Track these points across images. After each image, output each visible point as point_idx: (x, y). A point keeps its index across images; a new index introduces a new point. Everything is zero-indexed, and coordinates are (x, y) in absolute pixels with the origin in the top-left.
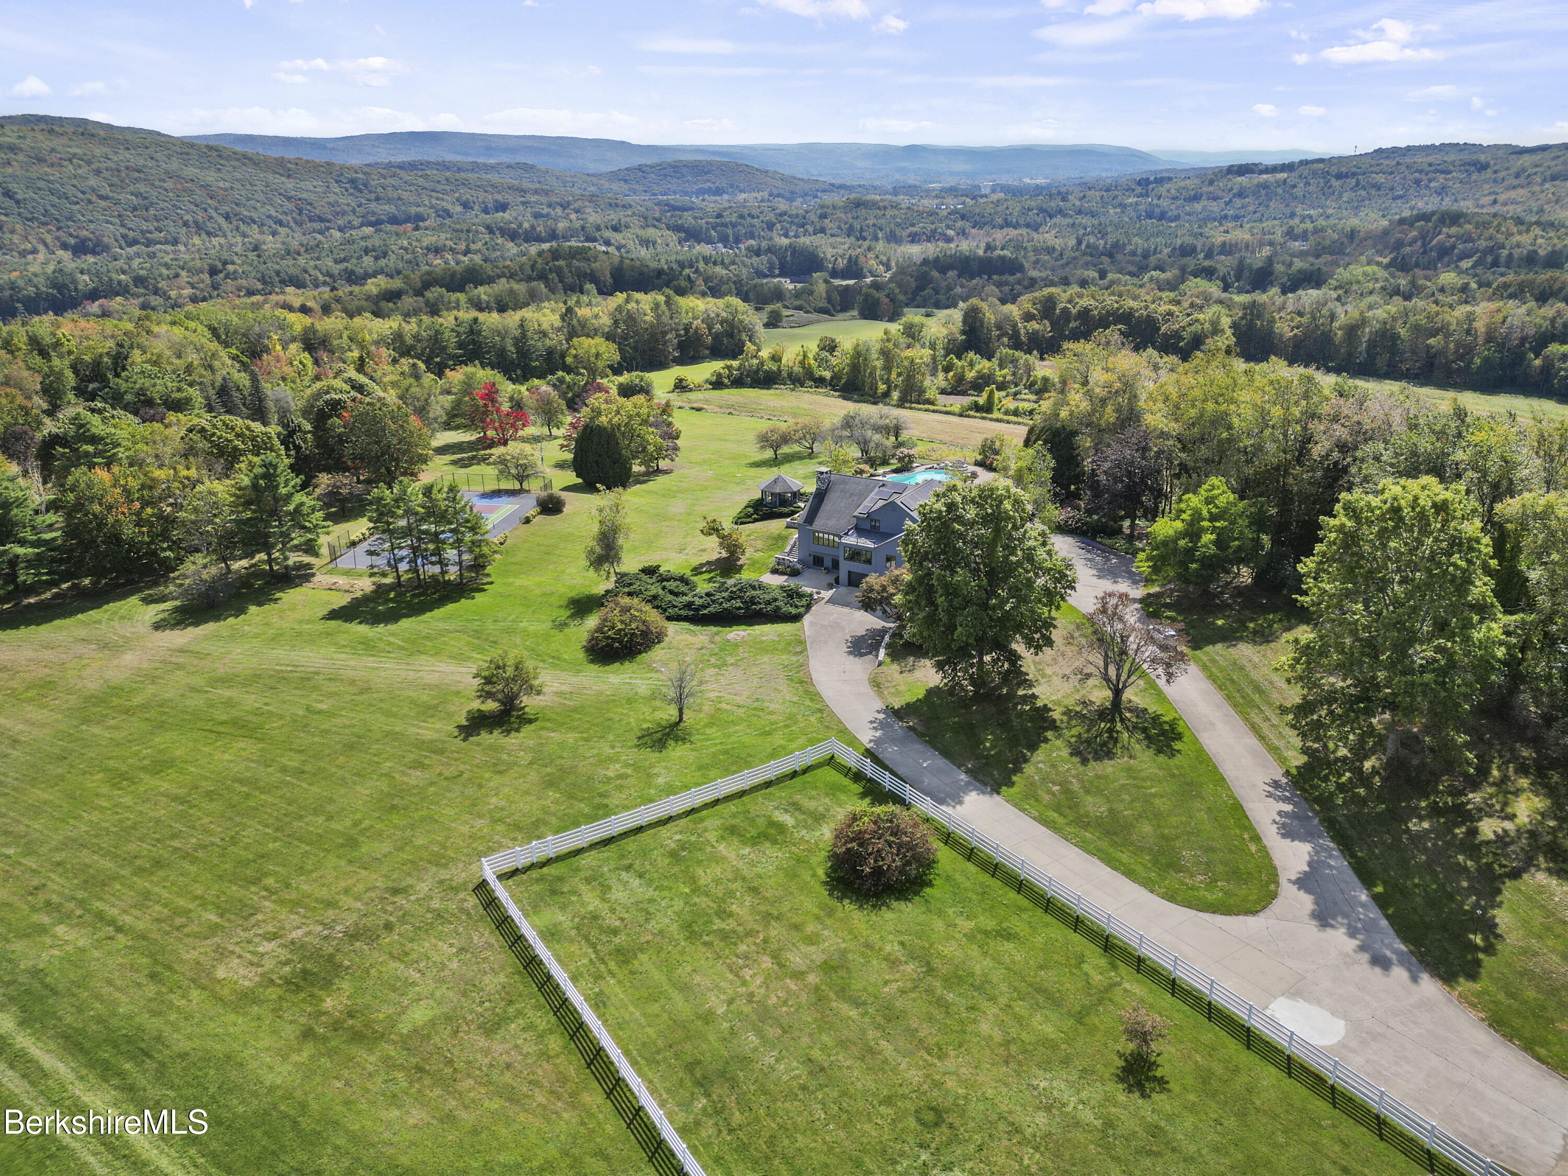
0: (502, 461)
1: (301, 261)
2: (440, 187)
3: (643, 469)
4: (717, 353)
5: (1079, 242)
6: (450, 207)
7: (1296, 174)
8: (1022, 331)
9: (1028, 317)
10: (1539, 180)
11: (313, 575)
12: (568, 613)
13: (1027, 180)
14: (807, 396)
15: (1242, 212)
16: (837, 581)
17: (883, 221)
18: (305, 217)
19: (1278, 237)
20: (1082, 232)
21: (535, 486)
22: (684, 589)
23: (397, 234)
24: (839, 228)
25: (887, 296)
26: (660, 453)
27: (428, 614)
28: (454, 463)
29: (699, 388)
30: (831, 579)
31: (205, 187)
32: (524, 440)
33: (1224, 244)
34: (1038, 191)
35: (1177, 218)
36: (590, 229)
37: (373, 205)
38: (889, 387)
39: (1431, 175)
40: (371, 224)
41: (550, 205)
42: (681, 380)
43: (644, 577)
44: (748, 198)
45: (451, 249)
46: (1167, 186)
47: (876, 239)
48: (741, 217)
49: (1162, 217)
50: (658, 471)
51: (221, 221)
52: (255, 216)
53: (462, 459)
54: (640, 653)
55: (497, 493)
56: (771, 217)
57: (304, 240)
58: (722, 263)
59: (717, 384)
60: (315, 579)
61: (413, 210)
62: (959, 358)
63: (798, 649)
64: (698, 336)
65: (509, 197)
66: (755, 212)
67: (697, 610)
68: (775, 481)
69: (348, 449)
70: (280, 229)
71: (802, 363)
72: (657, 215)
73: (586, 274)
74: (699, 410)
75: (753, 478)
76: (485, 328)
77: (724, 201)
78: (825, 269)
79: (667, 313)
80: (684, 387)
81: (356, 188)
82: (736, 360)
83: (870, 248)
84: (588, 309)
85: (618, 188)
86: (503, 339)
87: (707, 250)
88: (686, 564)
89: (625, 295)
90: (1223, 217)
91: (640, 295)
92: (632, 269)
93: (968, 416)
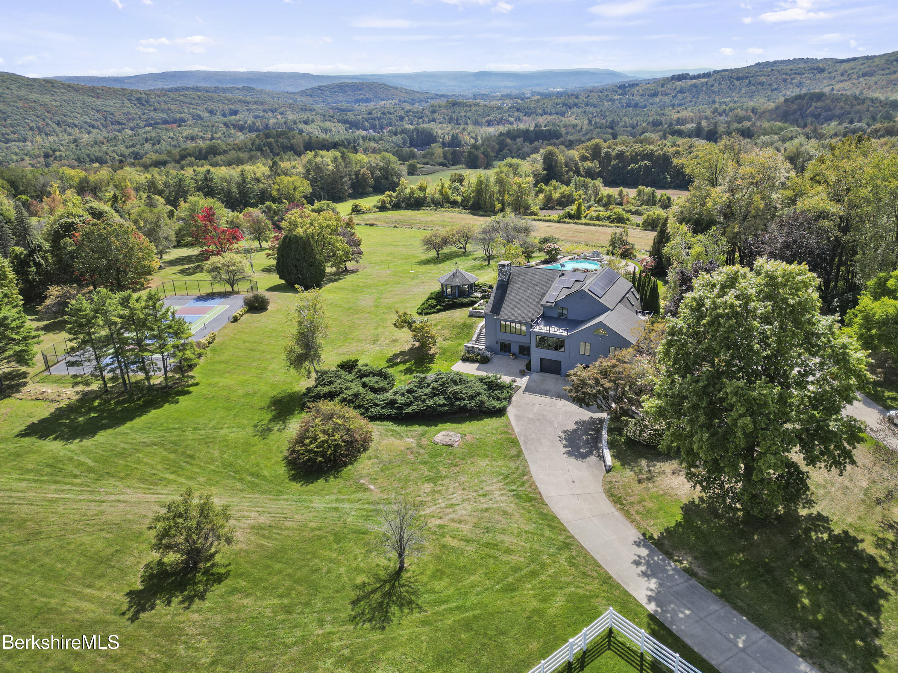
0: (215, 269)
1: (104, 148)
2: (194, 102)
3: (334, 270)
4: (378, 190)
5: (590, 121)
6: (201, 113)
7: (712, 78)
8: (581, 168)
9: (584, 159)
10: (855, 76)
11: (25, 384)
12: (270, 416)
13: (552, 89)
14: (446, 214)
15: (683, 102)
16: (529, 367)
17: (470, 114)
18: (108, 122)
19: (708, 113)
20: (591, 116)
21: (243, 287)
22: (383, 384)
23: (167, 130)
24: (444, 118)
25: (483, 153)
26: (347, 256)
27: (128, 424)
28: (181, 272)
29: (369, 211)
30: (521, 364)
31: (44, 105)
32: (238, 252)
33: (679, 119)
34: (559, 95)
35: (645, 106)
36: (289, 123)
37: (152, 113)
38: (504, 206)
39: (793, 76)
40: (150, 125)
41: (264, 111)
42: (356, 206)
43: (342, 372)
44: (388, 104)
45: (202, 137)
46: (637, 88)
47: (466, 123)
48: (384, 113)
49: (636, 106)
50: (346, 271)
51: (55, 126)
52: (76, 122)
53: (189, 269)
54: (345, 465)
55: (211, 296)
56: (401, 113)
57: (107, 135)
58: (374, 140)
59: (382, 208)
60: (25, 389)
61: (178, 116)
62: (547, 184)
63: (514, 451)
64: (364, 179)
65: (239, 107)
66: (392, 110)
67: (400, 408)
68: (454, 275)
69: (78, 265)
70: (93, 130)
71: (441, 191)
72: (331, 114)
73: (287, 147)
74: (372, 225)
75: (424, 274)
76: (215, 177)
77: (372, 105)
78: (439, 142)
79: (343, 164)
80: (359, 211)
81: (141, 103)
82: (394, 191)
83: (464, 129)
84: (288, 163)
85: (306, 100)
86: (229, 184)
87: (364, 133)
88: (381, 355)
89: (313, 153)
90: (674, 104)
91: (324, 153)
92: (318, 142)
93: (565, 222)
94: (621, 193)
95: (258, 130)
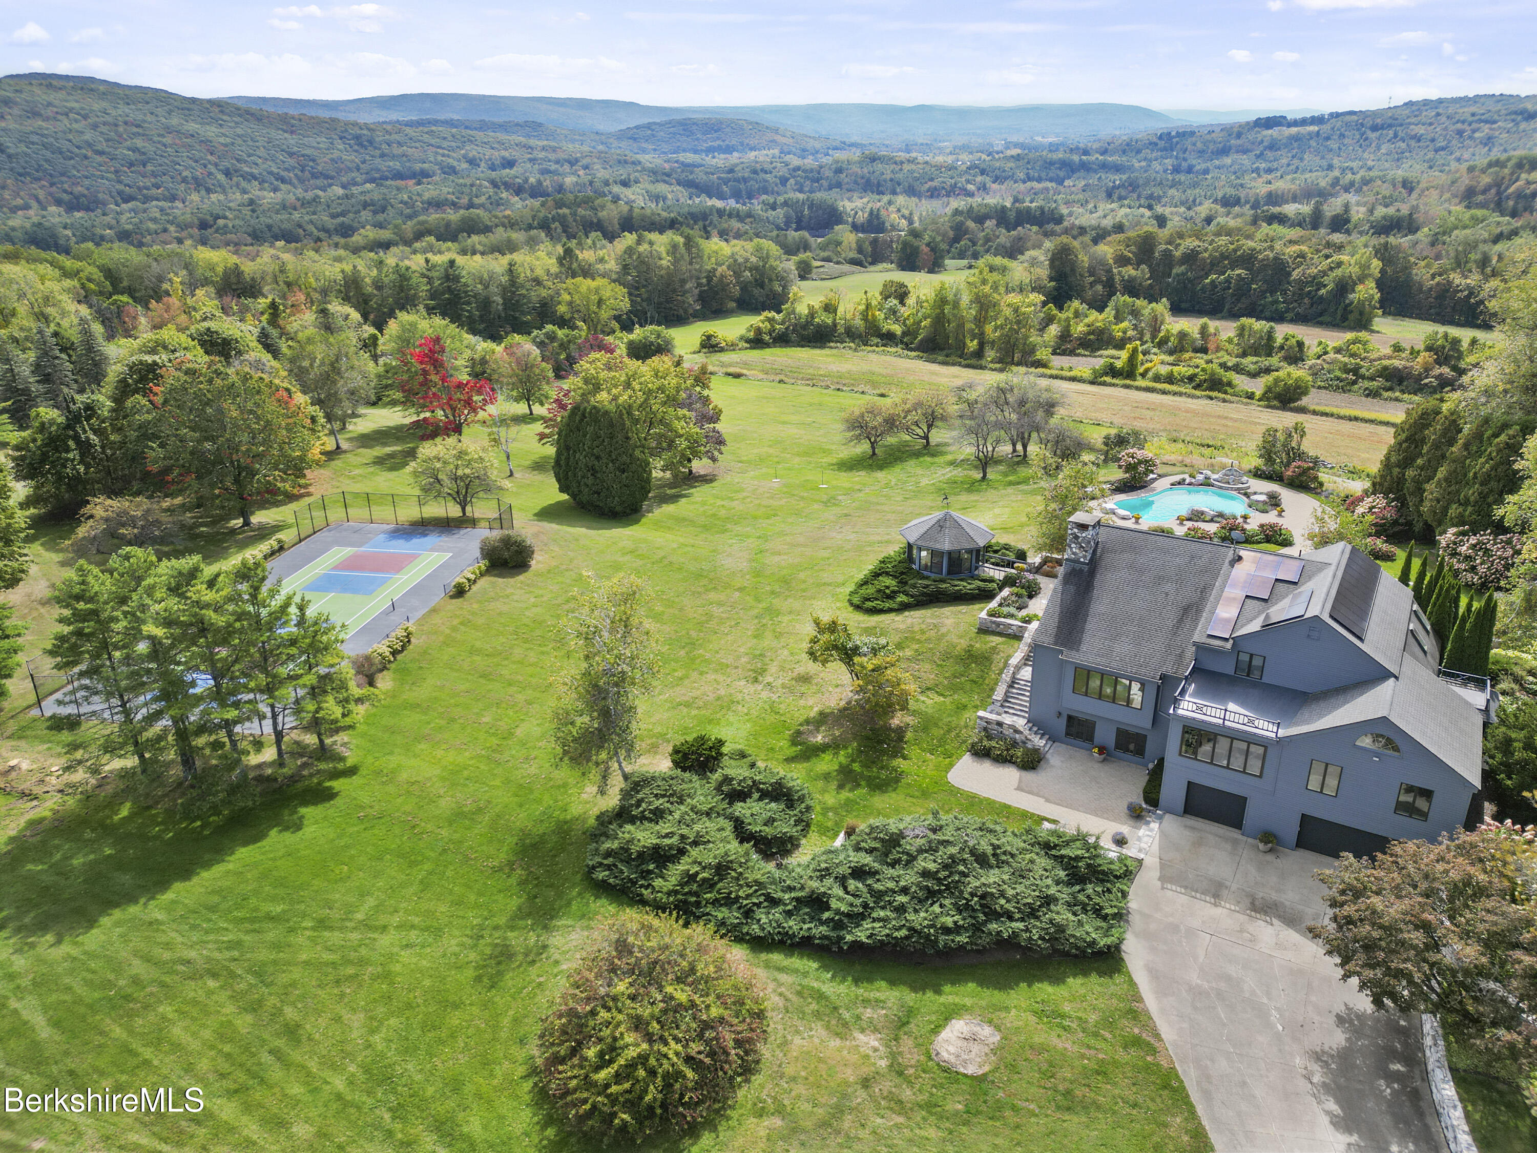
0: (428, 471)
1: (296, 216)
2: (445, 144)
3: (668, 477)
4: (747, 305)
6: (455, 164)
7: (1328, 126)
8: (1117, 278)
9: (1123, 261)
13: (1040, 139)
14: (873, 356)
15: (1275, 165)
17: (900, 176)
18: (307, 174)
21: (484, 515)
22: (784, 823)
23: (398, 189)
24: (856, 183)
25: (928, 245)
26: (695, 449)
29: (732, 347)
31: (206, 142)
33: (1270, 194)
34: (1053, 148)
35: (1207, 171)
36: (598, 184)
37: (378, 160)
38: (982, 345)
39: (1474, 126)
40: (372, 180)
41: (557, 162)
42: (709, 337)
44: (762, 156)
45: (453, 204)
46: (1193, 140)
47: (894, 192)
48: (755, 172)
49: (1191, 170)
50: (693, 479)
51: (221, 177)
52: (255, 171)
54: (694, 1132)
55: (417, 529)
56: (784, 172)
57: (302, 195)
58: (738, 216)
59: (757, 342)
61: (418, 166)
62: (1060, 308)
64: (723, 285)
65: (516, 155)
66: (767, 167)
68: (940, 525)
70: (282, 186)
71: (864, 314)
72: (667, 171)
73: (592, 223)
74: (737, 376)
75: (849, 492)
76: (464, 273)
77: (734, 158)
78: (846, 223)
79: (687, 257)
80: (713, 346)
81: (361, 145)
82: (779, 312)
83: (890, 203)
84: (592, 252)
85: (625, 148)
86: (486, 287)
87: (719, 204)
88: (771, 718)
89: (634, 236)
90: (1258, 169)
91: (654, 236)
92: (643, 218)
93: (1104, 384)
94: (1204, 330)
95: (545, 194)
